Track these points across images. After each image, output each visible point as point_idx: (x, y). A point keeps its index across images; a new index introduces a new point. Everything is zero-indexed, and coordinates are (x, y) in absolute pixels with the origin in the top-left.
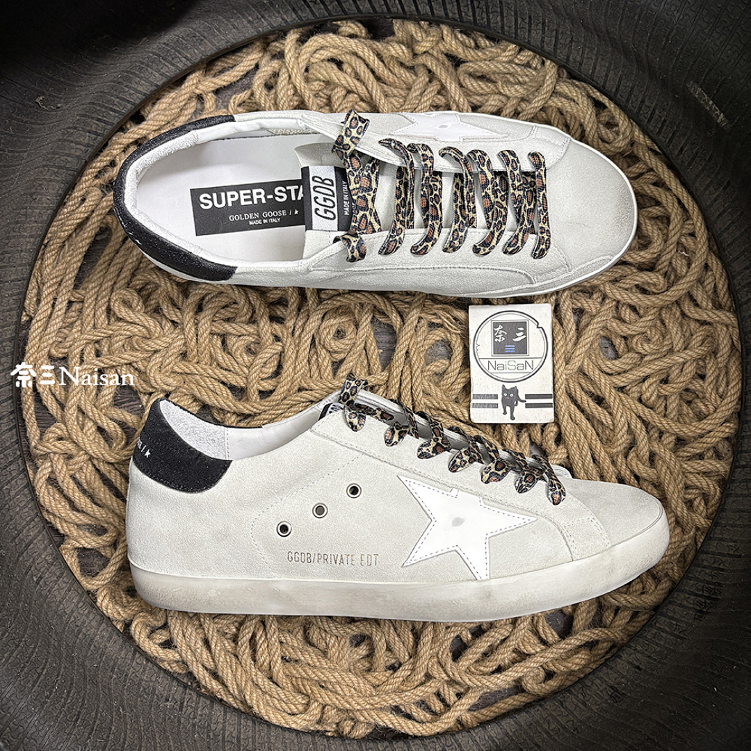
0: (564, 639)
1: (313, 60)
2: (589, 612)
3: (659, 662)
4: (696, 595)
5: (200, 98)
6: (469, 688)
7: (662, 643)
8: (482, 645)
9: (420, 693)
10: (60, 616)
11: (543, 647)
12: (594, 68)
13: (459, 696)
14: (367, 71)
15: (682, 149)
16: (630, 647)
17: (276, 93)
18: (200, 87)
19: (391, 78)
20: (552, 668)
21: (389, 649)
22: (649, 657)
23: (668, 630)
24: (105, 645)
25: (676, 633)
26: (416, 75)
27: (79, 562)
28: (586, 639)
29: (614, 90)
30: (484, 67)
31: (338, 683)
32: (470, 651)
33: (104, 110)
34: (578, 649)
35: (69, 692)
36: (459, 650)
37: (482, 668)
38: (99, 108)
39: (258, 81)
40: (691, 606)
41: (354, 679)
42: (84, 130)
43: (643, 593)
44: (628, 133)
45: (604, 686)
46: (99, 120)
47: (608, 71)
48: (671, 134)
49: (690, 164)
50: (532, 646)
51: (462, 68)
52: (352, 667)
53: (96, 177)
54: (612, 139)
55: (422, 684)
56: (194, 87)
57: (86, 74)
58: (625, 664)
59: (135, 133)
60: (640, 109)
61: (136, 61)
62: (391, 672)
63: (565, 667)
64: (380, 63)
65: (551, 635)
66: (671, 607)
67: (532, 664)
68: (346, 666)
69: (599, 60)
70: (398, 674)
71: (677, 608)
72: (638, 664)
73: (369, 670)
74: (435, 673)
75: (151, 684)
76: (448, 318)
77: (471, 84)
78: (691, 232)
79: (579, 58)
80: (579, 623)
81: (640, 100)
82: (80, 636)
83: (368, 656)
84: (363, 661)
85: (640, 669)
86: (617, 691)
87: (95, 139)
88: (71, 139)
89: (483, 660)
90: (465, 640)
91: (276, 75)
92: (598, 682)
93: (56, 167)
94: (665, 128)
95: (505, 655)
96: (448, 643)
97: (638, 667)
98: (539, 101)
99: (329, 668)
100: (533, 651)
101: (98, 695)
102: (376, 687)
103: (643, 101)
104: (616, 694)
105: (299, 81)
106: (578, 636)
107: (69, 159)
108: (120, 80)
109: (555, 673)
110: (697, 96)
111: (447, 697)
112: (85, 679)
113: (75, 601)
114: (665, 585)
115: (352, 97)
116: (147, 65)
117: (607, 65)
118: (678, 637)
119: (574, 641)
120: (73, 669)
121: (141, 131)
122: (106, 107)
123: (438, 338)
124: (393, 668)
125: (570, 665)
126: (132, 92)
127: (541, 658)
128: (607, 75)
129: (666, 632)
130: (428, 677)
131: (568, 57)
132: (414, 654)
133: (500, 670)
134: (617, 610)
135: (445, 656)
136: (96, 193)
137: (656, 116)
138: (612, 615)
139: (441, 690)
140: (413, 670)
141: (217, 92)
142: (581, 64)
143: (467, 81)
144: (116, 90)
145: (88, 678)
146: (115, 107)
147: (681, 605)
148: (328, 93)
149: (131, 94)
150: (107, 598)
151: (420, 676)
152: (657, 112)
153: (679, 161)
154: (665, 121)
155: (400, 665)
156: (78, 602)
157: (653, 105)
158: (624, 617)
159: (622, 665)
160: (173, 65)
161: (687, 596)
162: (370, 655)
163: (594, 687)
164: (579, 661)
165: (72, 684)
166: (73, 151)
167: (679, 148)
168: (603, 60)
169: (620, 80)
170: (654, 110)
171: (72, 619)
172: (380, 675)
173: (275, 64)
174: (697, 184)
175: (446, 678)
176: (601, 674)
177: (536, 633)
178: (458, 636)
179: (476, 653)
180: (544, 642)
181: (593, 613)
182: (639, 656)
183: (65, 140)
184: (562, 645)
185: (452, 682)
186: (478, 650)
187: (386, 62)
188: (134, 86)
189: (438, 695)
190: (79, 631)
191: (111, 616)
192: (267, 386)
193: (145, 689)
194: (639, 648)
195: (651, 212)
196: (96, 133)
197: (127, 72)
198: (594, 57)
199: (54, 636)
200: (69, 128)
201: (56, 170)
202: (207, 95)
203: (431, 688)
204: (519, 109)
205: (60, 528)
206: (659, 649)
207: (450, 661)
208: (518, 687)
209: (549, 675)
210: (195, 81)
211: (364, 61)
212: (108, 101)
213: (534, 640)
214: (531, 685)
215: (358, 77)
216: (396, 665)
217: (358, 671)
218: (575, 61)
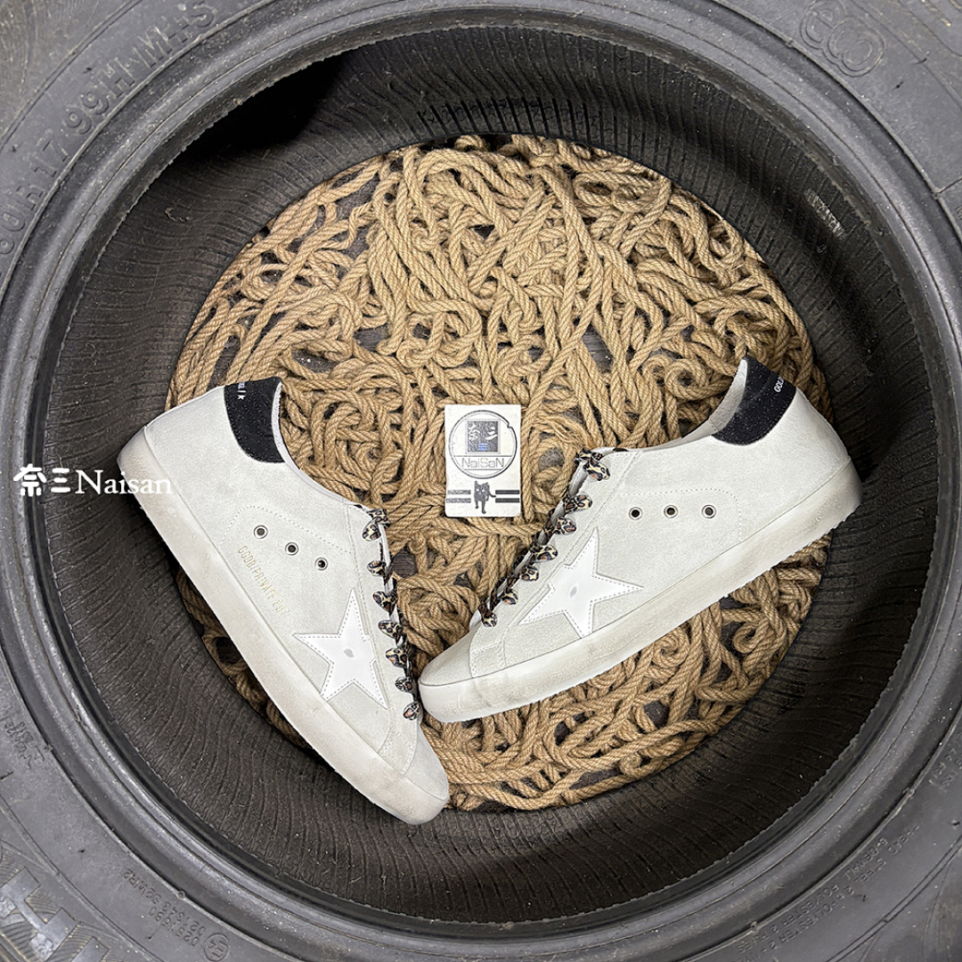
0: (659, 729)
1: (431, 172)
2: (684, 704)
3: (744, 751)
4: (780, 693)
5: (322, 208)
6: (570, 770)
7: (746, 735)
8: (584, 731)
9: (525, 771)
10: (206, 699)
11: (640, 735)
12: (706, 187)
13: (562, 775)
14: (484, 185)
15: (788, 269)
16: (717, 738)
17: (395, 206)
18: (322, 199)
19: (507, 190)
20: (647, 753)
21: (498, 731)
22: (734, 747)
23: (753, 723)
24: (246, 726)
25: (760, 726)
26: (532, 185)
27: (218, 650)
28: (679, 730)
29: (724, 210)
30: (601, 178)
31: (450, 761)
32: (571, 736)
33: (232, 230)
34: (671, 738)
35: (213, 764)
36: (562, 735)
37: (583, 752)
38: (227, 229)
39: (378, 196)
40: (775, 703)
41: (465, 758)
42: (214, 251)
43: (736, 689)
44: (738, 250)
45: (692, 771)
46: (228, 241)
47: (719, 190)
48: (778, 255)
49: (795, 285)
50: (631, 734)
51: (578, 180)
52: (464, 747)
53: (224, 288)
54: (724, 253)
55: (527, 764)
56: (316, 201)
57: (212, 185)
58: (712, 752)
59: (261, 248)
60: (749, 229)
61: (261, 181)
62: (500, 752)
63: (658, 753)
64: (497, 177)
65: (648, 724)
66: (756, 703)
67: (628, 749)
68: (459, 745)
69: (711, 178)
70: (506, 754)
71: (762, 705)
72: (723, 753)
73: (480, 750)
74: (539, 755)
75: (287, 759)
76: (559, 429)
77: (587, 197)
78: (798, 346)
79: (690, 177)
80: (674, 714)
81: (749, 219)
82: (224, 717)
83: (479, 736)
84: (474, 741)
85: (725, 758)
86: (703, 776)
87: (225, 260)
88: (202, 259)
89: (585, 745)
90: (569, 726)
91: (395, 186)
92: (686, 767)
93: (190, 287)
94: (772, 248)
95: (604, 741)
96: (553, 729)
97: (723, 756)
98: (652, 216)
99: (443, 747)
100: (630, 739)
101: (240, 767)
102: (485, 765)
103: (752, 221)
104: (703, 778)
105: (417, 195)
106: (672, 727)
107: (201, 279)
108: (246, 200)
109: (650, 759)
110: (813, 205)
111: (551, 775)
112: (228, 753)
113: (218, 686)
114: (758, 682)
115: (468, 212)
116: (273, 186)
117: (718, 183)
118: (762, 730)
119: (668, 731)
120: (217, 743)
121: (266, 246)
122: (234, 229)
123: (550, 446)
124: (502, 749)
125: (662, 751)
126: (258, 212)
127: (638, 745)
128: (717, 195)
129: (751, 725)
130: (534, 758)
131: (680, 176)
132: (520, 737)
133: (599, 754)
134: (712, 704)
135: (549, 739)
136: (225, 305)
137: (764, 236)
138: (708, 708)
139: (546, 769)
140: (519, 751)
141: (337, 202)
142: (692, 183)
143: (582, 194)
144: (243, 211)
145: (230, 753)
146: (242, 228)
147: (764, 702)
148: (446, 205)
149: (257, 215)
150: (245, 682)
151: (527, 757)
152: (766, 232)
153: (785, 282)
154: (773, 240)
155: (509, 746)
156: (221, 687)
157: (762, 225)
158: (717, 711)
159: (709, 753)
160: (296, 185)
161: (772, 694)
162: (480, 736)
163: (683, 772)
164: (671, 747)
165: (215, 757)
166: (204, 271)
167: (786, 269)
168: (714, 178)
169: (731, 199)
170: (762, 230)
171: (216, 702)
172: (490, 755)
173: (395, 176)
174: (802, 304)
175: (550, 760)
176: (689, 761)
177: (634, 722)
178: (562, 722)
179: (577, 738)
180: (641, 731)
181: (688, 705)
182: (725, 746)
183: (197, 261)
184: (657, 734)
185: (555, 763)
186: (580, 736)
187: (502, 175)
188: (260, 207)
189: (543, 772)
190: (223, 712)
191: (249, 699)
192: (389, 489)
193: (281, 764)
194: (725, 739)
195: (760, 326)
196: (225, 254)
197: (254, 192)
198: (705, 176)
199: (199, 715)
200: (200, 248)
201: (189, 290)
202: (328, 205)
203: (534, 769)
204: (633, 223)
205: (199, 619)
206: (743, 740)
207: (554, 744)
208: (616, 770)
209: (646, 761)
210: (317, 195)
211: (481, 174)
212: (235, 223)
213: (632, 728)
214: (628, 769)
215: (474, 191)
216: (505, 746)
217: (469, 750)
218: (686, 180)
